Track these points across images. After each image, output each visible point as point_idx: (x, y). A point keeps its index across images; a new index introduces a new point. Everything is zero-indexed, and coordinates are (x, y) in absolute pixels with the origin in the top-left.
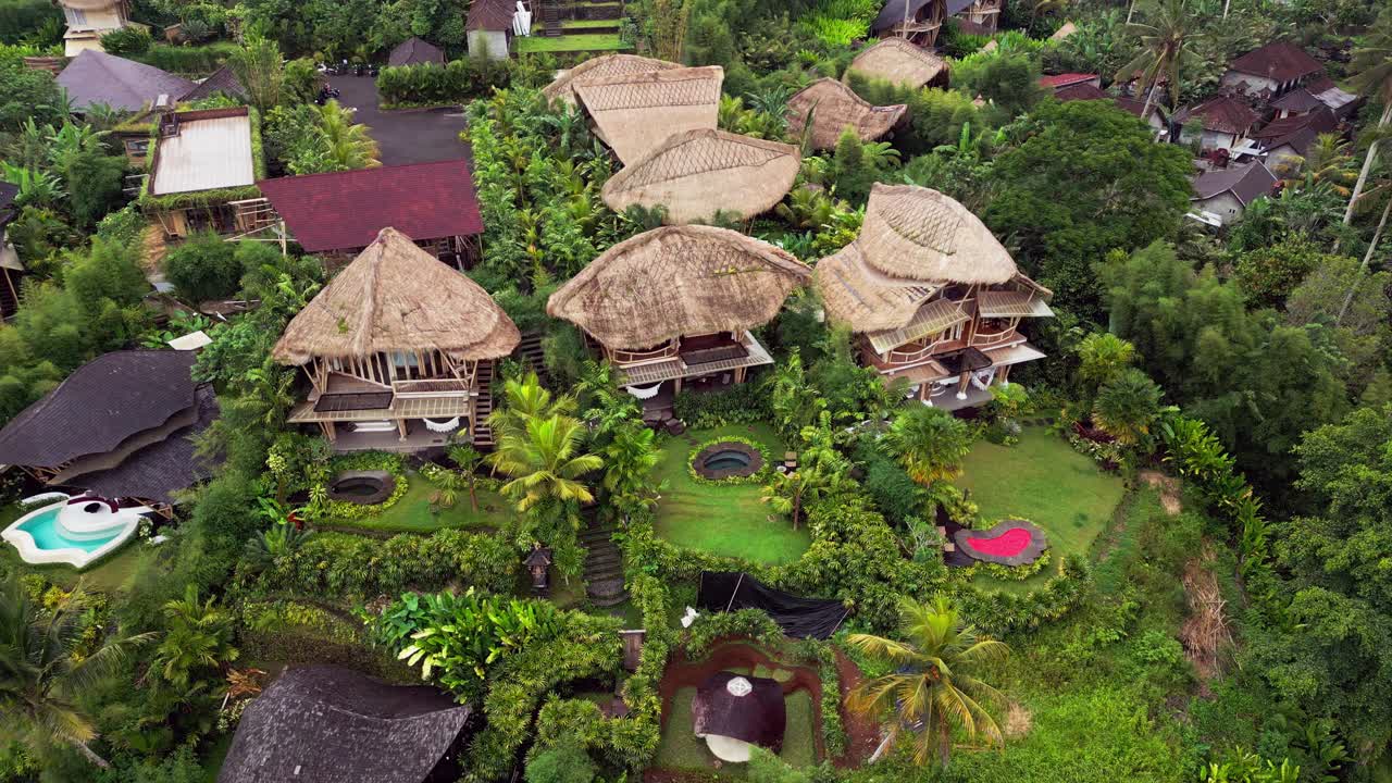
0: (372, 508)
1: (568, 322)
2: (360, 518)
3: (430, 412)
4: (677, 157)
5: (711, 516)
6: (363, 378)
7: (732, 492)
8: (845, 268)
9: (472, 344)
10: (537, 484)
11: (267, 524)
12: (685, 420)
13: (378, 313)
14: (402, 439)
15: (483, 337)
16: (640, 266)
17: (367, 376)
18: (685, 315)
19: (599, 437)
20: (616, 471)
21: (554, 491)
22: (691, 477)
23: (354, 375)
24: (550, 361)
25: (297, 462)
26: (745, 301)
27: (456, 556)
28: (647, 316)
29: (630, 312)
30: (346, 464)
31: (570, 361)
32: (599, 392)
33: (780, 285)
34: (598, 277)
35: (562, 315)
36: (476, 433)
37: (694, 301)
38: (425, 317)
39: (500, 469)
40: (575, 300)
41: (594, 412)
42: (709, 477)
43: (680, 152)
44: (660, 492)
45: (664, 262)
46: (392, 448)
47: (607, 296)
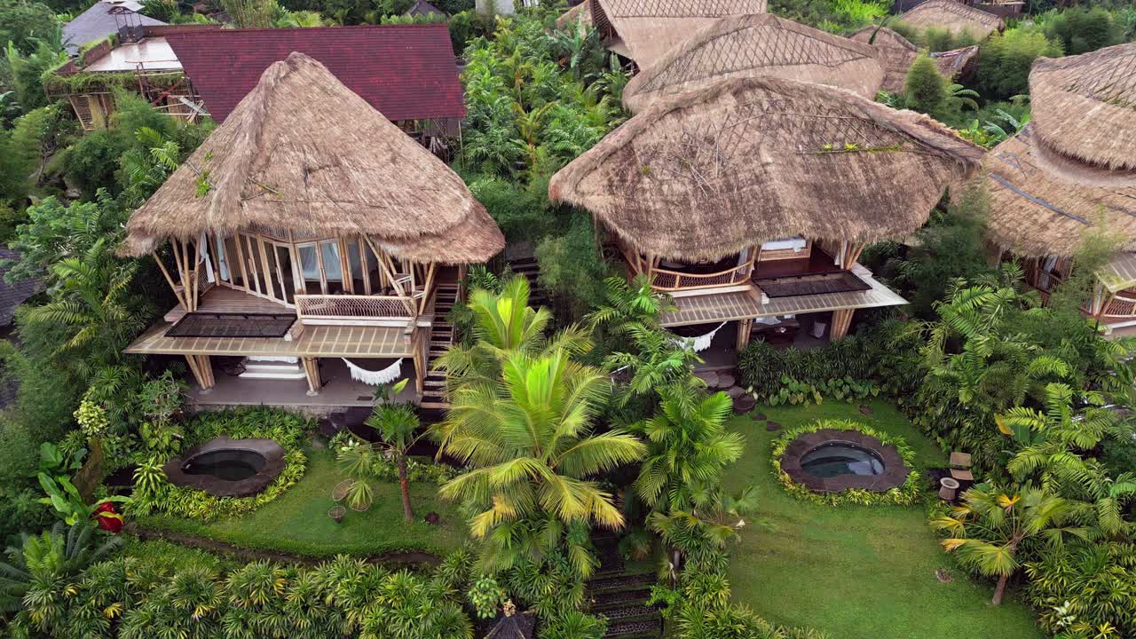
0: (237, 502)
1: (582, 212)
2: (215, 519)
3: (352, 349)
4: (726, 48)
5: (824, 562)
6: (258, 293)
7: (857, 518)
8: (1010, 168)
9: (423, 235)
10: (514, 484)
11: (45, 521)
12: (757, 389)
13: (261, 162)
14: (311, 392)
15: (441, 228)
16: (702, 131)
17: (264, 291)
18: (778, 208)
19: (630, 403)
20: (660, 466)
21: (547, 500)
22: (781, 486)
23: (247, 288)
24: (551, 276)
25: (125, 416)
26: (873, 195)
27: (351, 616)
28: (713, 207)
29: (684, 201)
30: (217, 426)
31: (583, 275)
32: (630, 326)
33: (931, 174)
34: (635, 144)
35: (574, 199)
36: (425, 388)
37: (791, 187)
38: (344, 179)
39: (450, 449)
40: (596, 176)
41: (624, 359)
42: (814, 487)
43: (730, 41)
44: (742, 513)
45: (740, 129)
46: (293, 405)
47: (649, 174)
